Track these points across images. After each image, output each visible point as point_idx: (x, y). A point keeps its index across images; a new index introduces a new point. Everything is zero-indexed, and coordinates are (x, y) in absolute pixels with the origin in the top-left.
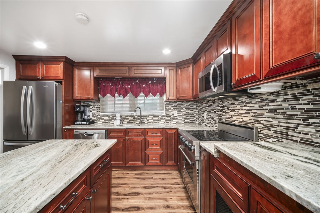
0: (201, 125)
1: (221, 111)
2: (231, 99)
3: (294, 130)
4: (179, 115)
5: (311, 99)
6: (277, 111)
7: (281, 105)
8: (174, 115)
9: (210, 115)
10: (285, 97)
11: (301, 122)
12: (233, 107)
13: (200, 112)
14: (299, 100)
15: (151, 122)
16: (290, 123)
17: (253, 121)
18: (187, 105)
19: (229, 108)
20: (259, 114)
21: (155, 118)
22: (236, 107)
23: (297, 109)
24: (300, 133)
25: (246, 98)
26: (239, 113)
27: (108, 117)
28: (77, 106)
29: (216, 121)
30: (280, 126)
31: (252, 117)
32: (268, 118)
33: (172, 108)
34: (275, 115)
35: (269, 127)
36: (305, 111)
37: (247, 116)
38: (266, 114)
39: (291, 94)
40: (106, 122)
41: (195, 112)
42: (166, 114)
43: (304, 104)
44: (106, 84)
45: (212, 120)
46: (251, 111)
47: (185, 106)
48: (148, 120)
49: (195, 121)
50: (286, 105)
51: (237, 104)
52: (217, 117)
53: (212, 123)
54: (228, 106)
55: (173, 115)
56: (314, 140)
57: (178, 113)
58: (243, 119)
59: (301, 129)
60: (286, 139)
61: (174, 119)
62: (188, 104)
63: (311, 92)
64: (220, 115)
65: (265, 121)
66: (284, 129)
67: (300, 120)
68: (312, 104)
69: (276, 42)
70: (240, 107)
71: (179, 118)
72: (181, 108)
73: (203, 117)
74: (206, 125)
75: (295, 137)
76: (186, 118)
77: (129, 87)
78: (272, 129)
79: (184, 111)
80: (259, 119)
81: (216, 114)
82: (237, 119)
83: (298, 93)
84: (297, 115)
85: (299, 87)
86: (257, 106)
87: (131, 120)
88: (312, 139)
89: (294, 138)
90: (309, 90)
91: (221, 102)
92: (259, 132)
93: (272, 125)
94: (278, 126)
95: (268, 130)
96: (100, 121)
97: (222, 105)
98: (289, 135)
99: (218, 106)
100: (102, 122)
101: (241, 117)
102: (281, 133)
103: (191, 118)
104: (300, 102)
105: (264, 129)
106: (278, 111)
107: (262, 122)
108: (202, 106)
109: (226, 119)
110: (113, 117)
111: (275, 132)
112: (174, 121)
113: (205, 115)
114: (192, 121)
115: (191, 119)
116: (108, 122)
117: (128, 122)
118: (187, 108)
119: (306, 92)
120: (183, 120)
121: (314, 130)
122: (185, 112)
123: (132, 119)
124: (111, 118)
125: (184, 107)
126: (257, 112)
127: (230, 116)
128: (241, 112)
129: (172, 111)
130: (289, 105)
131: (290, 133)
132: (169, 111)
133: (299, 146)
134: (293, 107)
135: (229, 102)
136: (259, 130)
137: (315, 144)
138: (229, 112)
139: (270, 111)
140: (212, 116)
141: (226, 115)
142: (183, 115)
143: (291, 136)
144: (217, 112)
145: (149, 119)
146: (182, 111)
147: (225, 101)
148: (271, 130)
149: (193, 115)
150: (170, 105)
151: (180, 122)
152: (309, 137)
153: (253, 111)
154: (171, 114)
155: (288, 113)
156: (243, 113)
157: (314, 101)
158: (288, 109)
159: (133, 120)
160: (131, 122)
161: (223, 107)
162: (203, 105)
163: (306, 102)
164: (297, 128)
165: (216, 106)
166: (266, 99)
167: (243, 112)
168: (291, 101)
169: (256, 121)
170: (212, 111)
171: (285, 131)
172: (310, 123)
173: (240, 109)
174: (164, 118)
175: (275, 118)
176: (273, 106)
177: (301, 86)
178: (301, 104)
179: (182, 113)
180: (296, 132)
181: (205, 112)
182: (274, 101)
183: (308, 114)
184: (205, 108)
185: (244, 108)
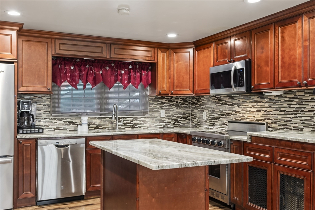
0: (198, 128)
1: (230, 109)
2: (242, 97)
3: (290, 122)
4: (168, 116)
5: (298, 101)
6: (280, 109)
7: (283, 105)
8: (162, 116)
9: (213, 114)
10: (285, 99)
11: (293, 116)
12: (245, 105)
13: (196, 111)
14: (292, 102)
15: (129, 127)
16: (288, 117)
17: (264, 118)
18: (177, 102)
19: (240, 107)
20: (268, 112)
21: (135, 121)
22: (248, 105)
23: (291, 107)
24: (293, 123)
25: (257, 98)
26: (251, 111)
27: (63, 120)
28: (23, 102)
29: (222, 121)
30: (283, 120)
31: (263, 114)
32: (274, 114)
33: (158, 106)
34: (279, 112)
35: (275, 122)
36: (295, 109)
37: (259, 114)
38: (273, 112)
39: (288, 98)
40: (60, 128)
41: (188, 111)
42: (151, 115)
43: (295, 105)
44: (63, 66)
45: (217, 121)
46: (262, 109)
47: (175, 102)
48: (125, 125)
49: (187, 124)
50: (285, 105)
51: (249, 103)
52: (225, 117)
53: (216, 124)
54: (239, 104)
55: (160, 115)
56: (300, 127)
57: (166, 113)
58: (255, 117)
59: (294, 120)
60: (286, 129)
61: (161, 121)
62: (179, 101)
63: (298, 97)
64: (228, 114)
65: (273, 117)
66: (285, 122)
67: (293, 115)
68: (298, 105)
69: (282, 67)
70: (252, 105)
71: (167, 121)
72: (170, 105)
73: (202, 118)
74: (206, 128)
75: (291, 126)
76: (176, 121)
77: (101, 72)
78: (277, 123)
79: (173, 110)
80: (269, 116)
81: (222, 113)
82: (249, 118)
83: (292, 97)
84: (291, 112)
85: (292, 93)
86: (267, 105)
87: (100, 125)
88: (298, 126)
89: (290, 127)
90: (297, 96)
91: (230, 100)
92: (269, 127)
93: (278, 120)
94: (281, 120)
95: (275, 124)
96: (50, 126)
97: (231, 103)
98: (287, 126)
99: (226, 104)
100: (53, 130)
101: (252, 115)
102: (283, 125)
103: (183, 119)
105: (272, 124)
106: (282, 109)
107: (271, 118)
108: (199, 103)
109: (236, 118)
110: (72, 120)
111: (280, 125)
112: (161, 124)
113: (205, 115)
114: (184, 124)
115: (182, 121)
116: (63, 128)
117: (95, 128)
118: (177, 106)
119: (296, 97)
120: (173, 123)
121: (299, 121)
122: (175, 112)
123: (102, 123)
124: (69, 122)
125: (173, 105)
126: (267, 110)
127: (241, 115)
128: (252, 110)
129: (158, 111)
130: (287, 105)
131: (288, 124)
132: (155, 111)
133: (292, 132)
134: (290, 106)
135: (239, 100)
136: (268, 125)
137: (299, 129)
138: (240, 110)
139: (276, 109)
140: (216, 115)
141: (236, 114)
142: (173, 116)
143: (289, 126)
144: (224, 111)
145: (127, 123)
146: (171, 111)
147: (235, 99)
148: (277, 124)
149: (184, 116)
150: (155, 101)
151: (168, 126)
152: (297, 125)
153: (263, 109)
154: (156, 115)
155: (287, 110)
156: (255, 112)
157: (299, 103)
158: (287, 107)
159: (103, 125)
160: (100, 127)
161: (232, 105)
162: (201, 102)
163: (295, 103)
164: (292, 120)
165: (222, 104)
166: (274, 100)
167: (255, 110)
168: (289, 102)
169: (266, 118)
170: (216, 110)
171: (285, 123)
172: (297, 116)
173: (252, 108)
174: (147, 120)
175: (279, 114)
176: (278, 105)
177: (294, 93)
178: (293, 105)
179: (171, 113)
180: (291, 123)
181: (205, 110)
182: (279, 101)
183: (297, 111)
184: (204, 106)
185: (255, 107)
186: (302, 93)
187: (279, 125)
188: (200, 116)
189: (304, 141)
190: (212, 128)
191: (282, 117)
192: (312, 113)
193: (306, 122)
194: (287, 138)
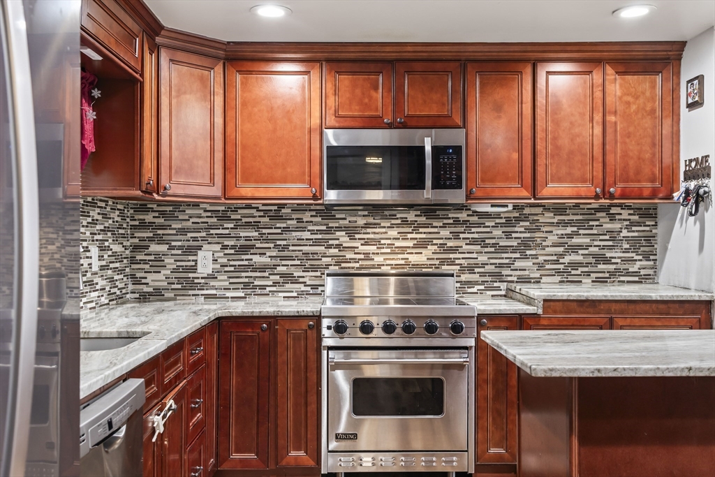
3: (510, 267)
4: (101, 268)
5: (528, 226)
6: (485, 241)
7: (491, 232)
8: (93, 269)
9: (245, 257)
10: (498, 221)
11: (518, 255)
12: (374, 233)
13: (158, 248)
14: (515, 226)
16: (505, 258)
17: (437, 262)
18: (113, 220)
19: (357, 236)
20: (451, 247)
22: (386, 233)
23: (512, 238)
24: (517, 270)
25: (416, 216)
26: (396, 248)
29: (285, 275)
30: (491, 264)
31: (433, 253)
32: (468, 252)
33: (88, 233)
34: (482, 247)
35: (471, 269)
36: (522, 241)
37: (421, 253)
38: (465, 247)
39: (505, 218)
43: (520, 232)
45: (266, 274)
47: (111, 222)
49: (125, 291)
50: (498, 232)
51: (388, 227)
52: (297, 262)
53: (258, 283)
54: (351, 231)
55: (91, 266)
56: (532, 276)
57: (99, 258)
58: (410, 260)
59: (518, 264)
60: (499, 282)
61: (92, 285)
63: (528, 217)
65: (463, 258)
66: (496, 267)
67: (516, 252)
68: (529, 232)
70: (399, 233)
71: (100, 283)
72: (105, 230)
75: (511, 276)
76: (112, 281)
78: (477, 270)
79: (108, 248)
80: (452, 256)
81: (286, 253)
82: (389, 262)
83: (514, 217)
84: (513, 246)
86: (445, 233)
88: (529, 275)
89: (509, 279)
93: (477, 264)
94: (487, 264)
95: (470, 273)
97: (323, 228)
98: (503, 276)
99: (301, 229)
101: (401, 256)
102: (491, 274)
104: (516, 229)
105: (463, 273)
106: (487, 241)
107: (457, 262)
108: (176, 226)
111: (483, 274)
112: (92, 295)
113: (205, 261)
114: (121, 290)
115: (119, 282)
118: (113, 233)
119: (523, 216)
120: (108, 288)
121: (531, 264)
122: (111, 253)
125: (108, 229)
126: (446, 244)
127: (361, 256)
128: (400, 244)
129: (88, 249)
130: (503, 232)
131: (505, 272)
134: (508, 235)
135: (354, 219)
137: (532, 280)
138: (357, 244)
139: (473, 242)
140: (260, 259)
141: (341, 253)
142: (108, 267)
143: (506, 276)
144: (291, 248)
146: (105, 249)
147: (337, 216)
148: (475, 273)
149: (122, 265)
150: (84, 214)
151: (102, 299)
152: (527, 273)
153: (435, 242)
154: (86, 264)
155: (501, 244)
156: (409, 247)
157: (531, 229)
158: (501, 238)
161: (329, 230)
163: (522, 229)
164: (514, 264)
165: (286, 229)
166: (465, 222)
167: (410, 244)
168: (505, 227)
169: (443, 262)
170: (257, 246)
171: (497, 270)
172: (527, 255)
173: (398, 239)
175: (482, 253)
176: (478, 233)
178: (517, 232)
179: (106, 256)
180: (512, 270)
181: (206, 247)
182: (479, 225)
183: (525, 244)
184: (204, 234)
185: (409, 236)
186: (539, 210)
187: (480, 276)
188: (179, 264)
189: (689, 299)
190: (243, 295)
191: (488, 258)
192: (561, 249)
193: (548, 267)
194: (650, 296)
